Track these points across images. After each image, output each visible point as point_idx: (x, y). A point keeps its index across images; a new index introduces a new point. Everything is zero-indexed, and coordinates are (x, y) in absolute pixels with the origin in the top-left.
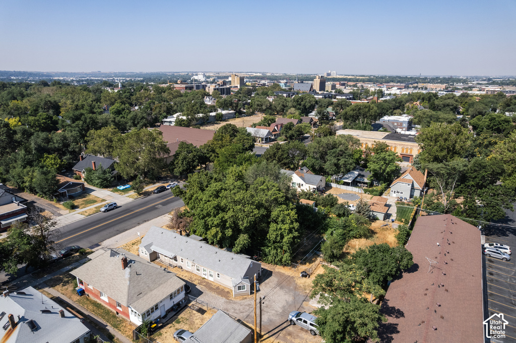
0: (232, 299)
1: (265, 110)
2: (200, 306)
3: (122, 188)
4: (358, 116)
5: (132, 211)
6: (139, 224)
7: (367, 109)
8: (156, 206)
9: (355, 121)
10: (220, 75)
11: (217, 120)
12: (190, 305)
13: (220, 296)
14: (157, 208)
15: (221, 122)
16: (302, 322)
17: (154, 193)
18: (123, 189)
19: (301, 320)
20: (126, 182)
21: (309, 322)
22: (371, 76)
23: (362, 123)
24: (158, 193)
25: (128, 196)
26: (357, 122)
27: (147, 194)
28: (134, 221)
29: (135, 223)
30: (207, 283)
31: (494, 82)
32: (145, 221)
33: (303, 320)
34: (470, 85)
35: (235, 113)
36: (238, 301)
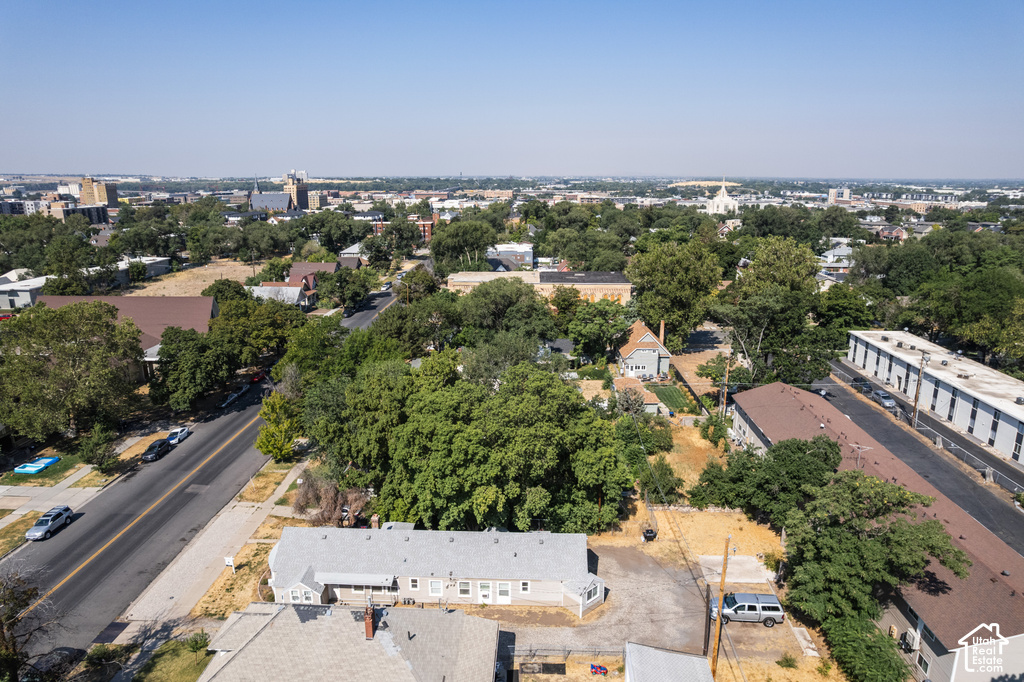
0: (582, 623)
1: (236, 250)
2: (540, 661)
3: (31, 468)
4: (462, 248)
5: (129, 517)
6: (185, 541)
7: (479, 233)
8: (189, 490)
9: (457, 258)
10: (28, 181)
11: (134, 280)
12: (516, 666)
13: (553, 628)
14: (193, 496)
15: (145, 284)
16: (746, 612)
17: (146, 462)
18: (40, 471)
19: (742, 608)
20: (28, 451)
21: (759, 606)
22: (375, 179)
23: (472, 259)
24: (156, 460)
25: (76, 485)
26: (461, 258)
27: (129, 468)
28: (164, 536)
29: (172, 542)
30: (499, 612)
31: (575, 185)
32: (196, 530)
33: (746, 607)
34: (543, 190)
35: (170, 262)
36: (593, 621)
